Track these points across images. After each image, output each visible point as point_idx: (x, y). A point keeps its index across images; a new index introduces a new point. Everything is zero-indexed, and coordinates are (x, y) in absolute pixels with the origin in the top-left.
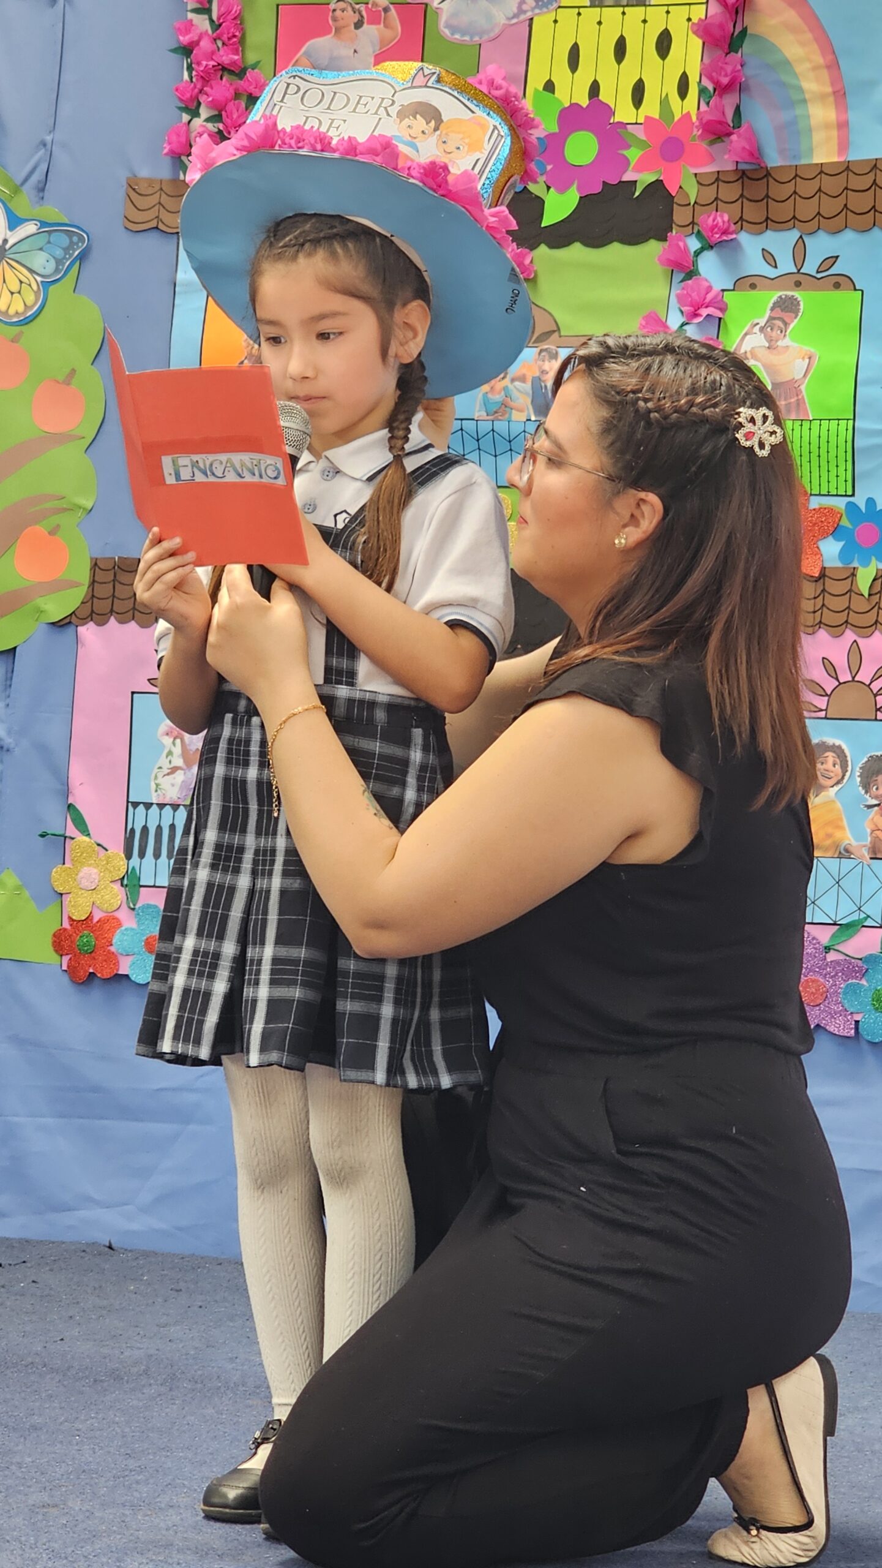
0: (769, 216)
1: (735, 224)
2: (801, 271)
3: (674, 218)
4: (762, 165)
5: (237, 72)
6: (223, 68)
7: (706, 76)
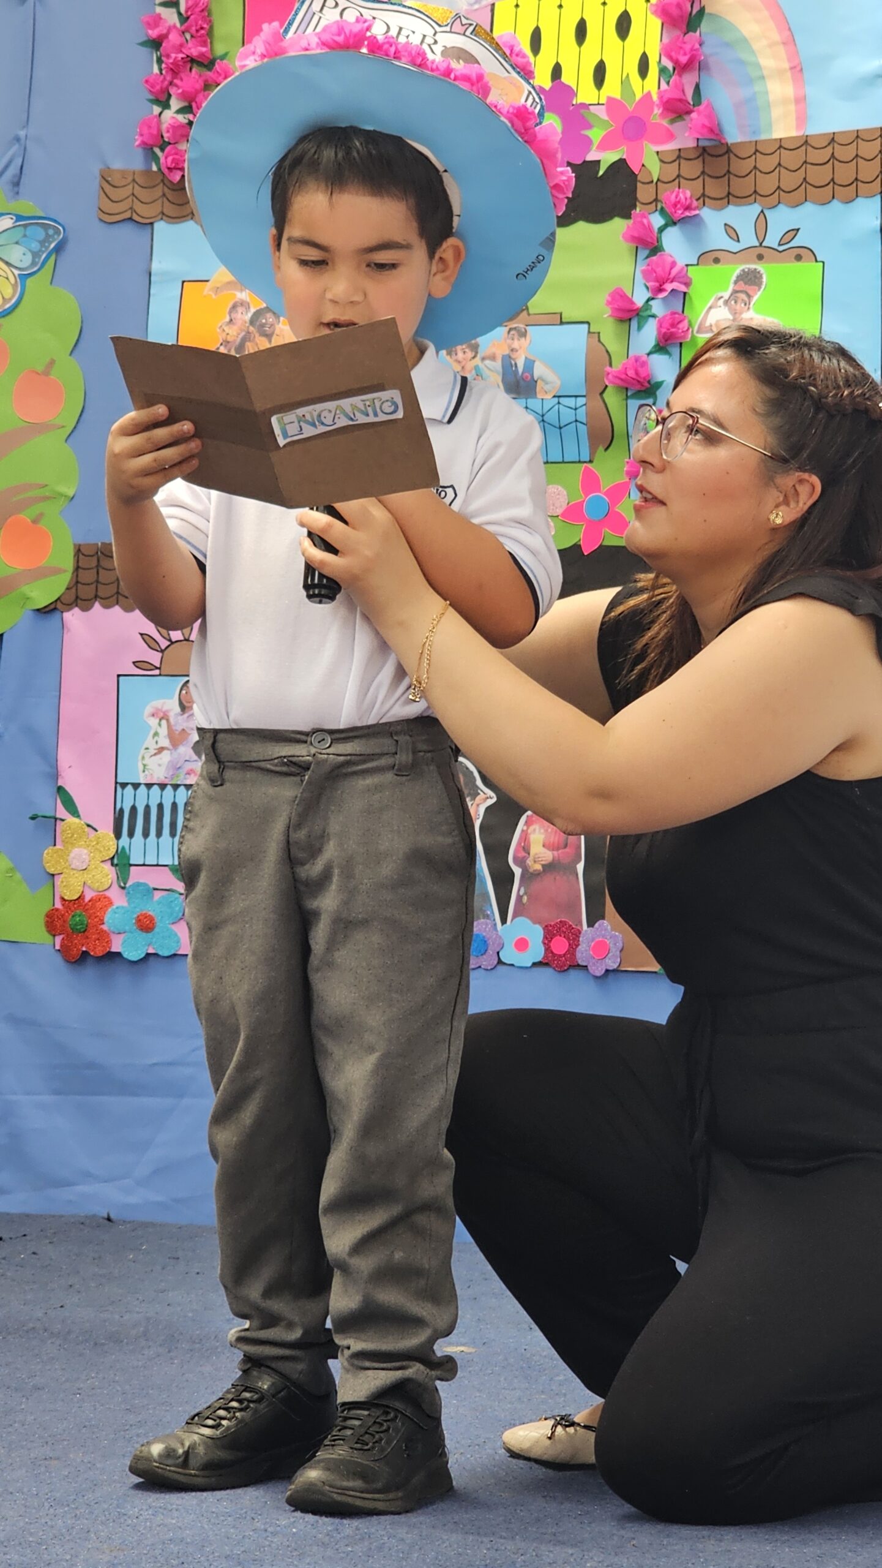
0: (731, 191)
1: (698, 200)
2: (764, 244)
3: (639, 195)
4: (723, 141)
5: (206, 63)
6: (192, 60)
7: (665, 55)
